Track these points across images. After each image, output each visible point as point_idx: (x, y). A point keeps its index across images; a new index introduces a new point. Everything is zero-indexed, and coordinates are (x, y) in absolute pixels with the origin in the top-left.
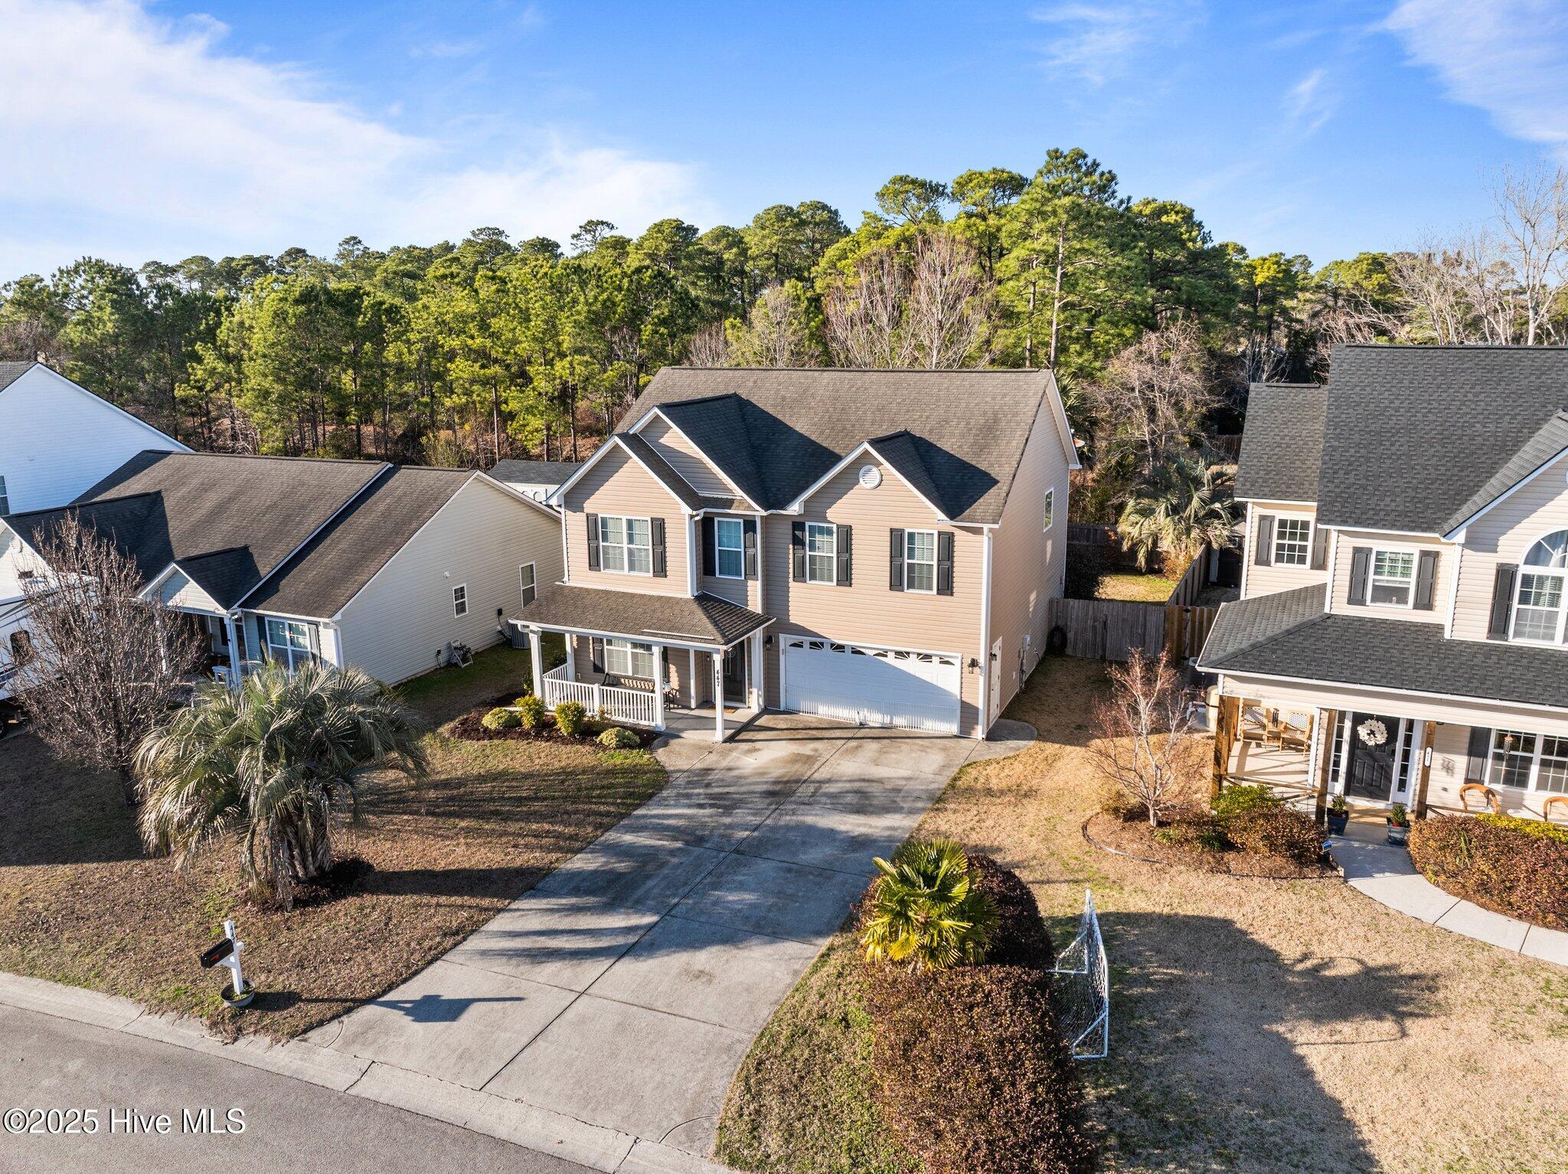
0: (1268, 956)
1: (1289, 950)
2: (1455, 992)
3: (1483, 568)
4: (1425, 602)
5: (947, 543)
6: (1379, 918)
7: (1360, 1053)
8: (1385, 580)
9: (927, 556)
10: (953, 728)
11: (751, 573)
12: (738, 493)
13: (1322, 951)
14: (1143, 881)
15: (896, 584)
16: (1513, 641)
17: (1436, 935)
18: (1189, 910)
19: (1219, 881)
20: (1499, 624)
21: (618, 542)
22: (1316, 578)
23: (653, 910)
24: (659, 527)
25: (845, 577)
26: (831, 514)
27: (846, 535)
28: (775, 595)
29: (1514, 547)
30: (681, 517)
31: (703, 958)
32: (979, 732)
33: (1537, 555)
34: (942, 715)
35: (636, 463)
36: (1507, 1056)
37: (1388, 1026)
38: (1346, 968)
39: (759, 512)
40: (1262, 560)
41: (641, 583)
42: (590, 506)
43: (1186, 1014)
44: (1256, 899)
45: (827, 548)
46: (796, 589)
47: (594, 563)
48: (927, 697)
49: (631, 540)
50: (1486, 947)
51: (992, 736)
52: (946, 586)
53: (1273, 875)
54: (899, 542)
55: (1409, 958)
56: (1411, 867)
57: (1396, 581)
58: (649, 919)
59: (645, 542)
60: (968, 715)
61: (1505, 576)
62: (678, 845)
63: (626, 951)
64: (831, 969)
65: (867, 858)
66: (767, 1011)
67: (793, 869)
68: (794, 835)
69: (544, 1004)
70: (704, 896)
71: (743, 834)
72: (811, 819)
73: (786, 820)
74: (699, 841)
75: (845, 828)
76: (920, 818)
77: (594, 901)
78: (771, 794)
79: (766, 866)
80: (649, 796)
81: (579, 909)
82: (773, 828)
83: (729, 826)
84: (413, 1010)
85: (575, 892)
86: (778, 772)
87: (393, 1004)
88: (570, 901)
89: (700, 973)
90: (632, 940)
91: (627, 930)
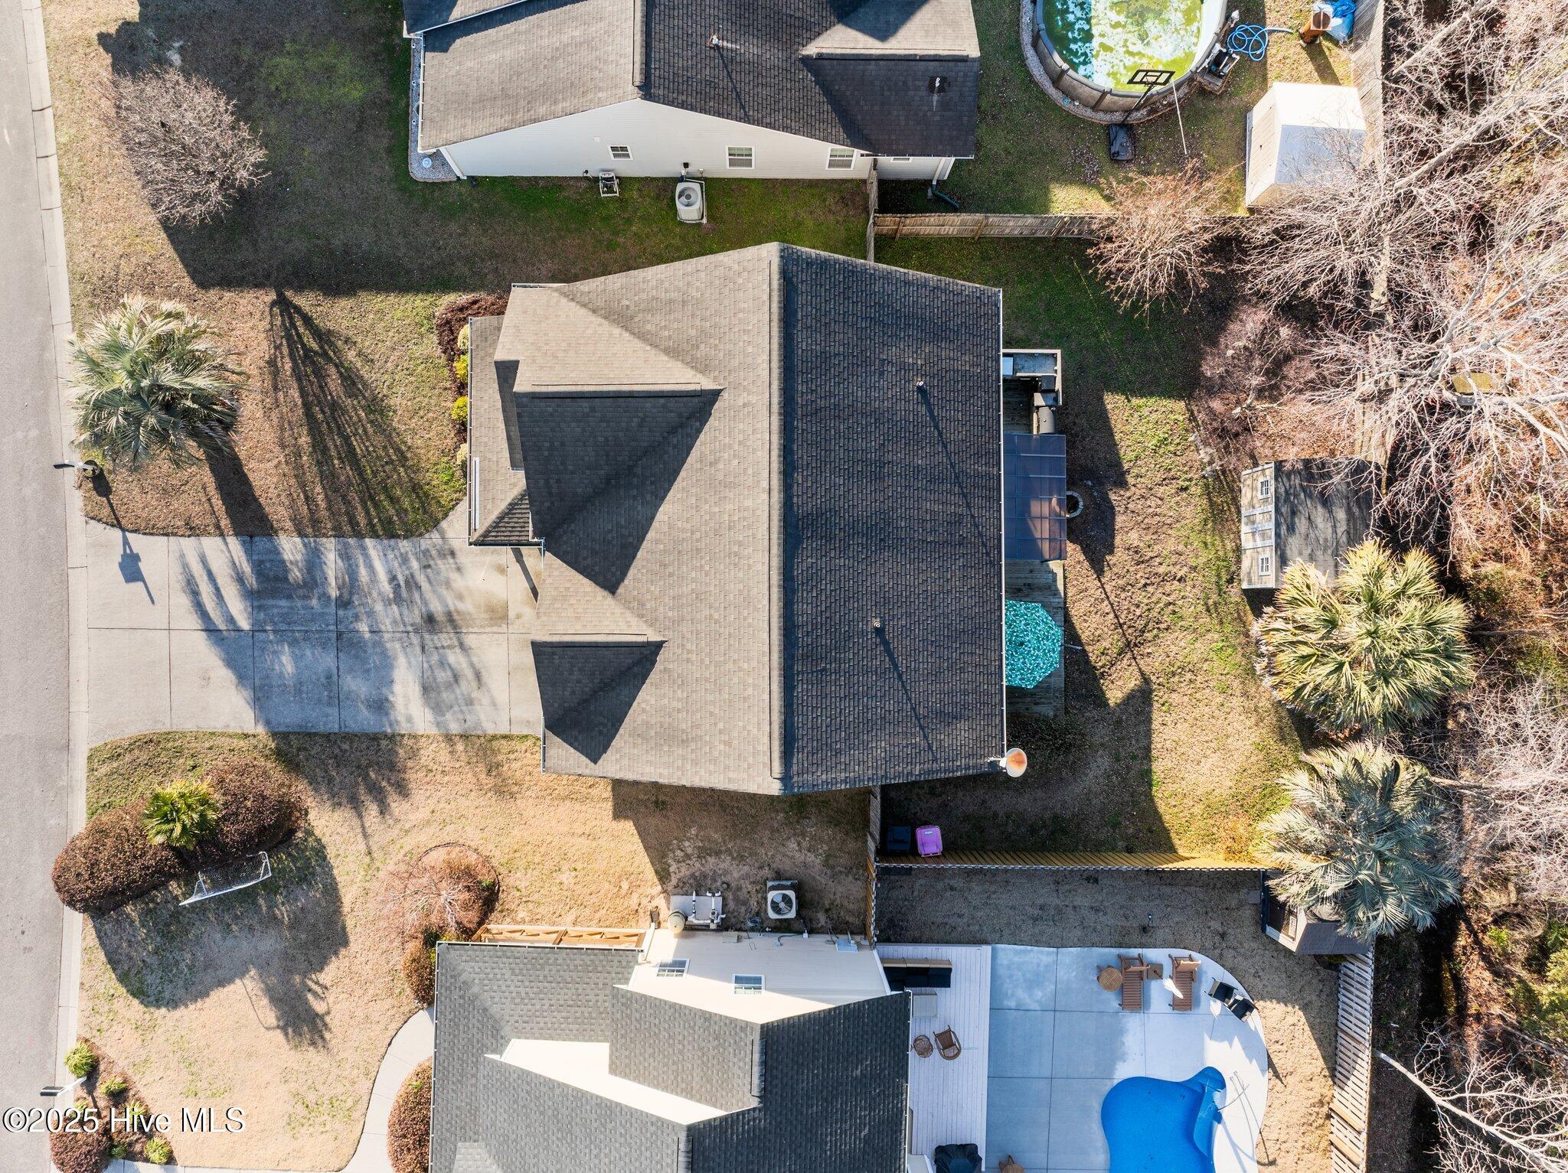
2: (315, 1056)
13: (330, 994)
19: (392, 939)
23: (254, 622)
36: (266, 1072)
38: (316, 1004)
44: (374, 956)
55: (337, 1035)
58: (244, 624)
62: (334, 593)
63: (210, 630)
64: (238, 743)
65: (363, 719)
66: (189, 726)
67: (330, 681)
68: (375, 660)
69: (156, 616)
70: (281, 642)
71: (363, 627)
72: (401, 662)
73: (394, 647)
74: (344, 603)
75: (397, 688)
76: (433, 731)
77: (252, 581)
78: (430, 619)
79: (328, 660)
80: (393, 536)
81: (240, 579)
82: (378, 644)
83: (371, 614)
84: (125, 556)
85: (258, 567)
86: (467, 606)
87: (126, 542)
88: (247, 568)
89: (207, 679)
90: (222, 627)
91: (231, 620)
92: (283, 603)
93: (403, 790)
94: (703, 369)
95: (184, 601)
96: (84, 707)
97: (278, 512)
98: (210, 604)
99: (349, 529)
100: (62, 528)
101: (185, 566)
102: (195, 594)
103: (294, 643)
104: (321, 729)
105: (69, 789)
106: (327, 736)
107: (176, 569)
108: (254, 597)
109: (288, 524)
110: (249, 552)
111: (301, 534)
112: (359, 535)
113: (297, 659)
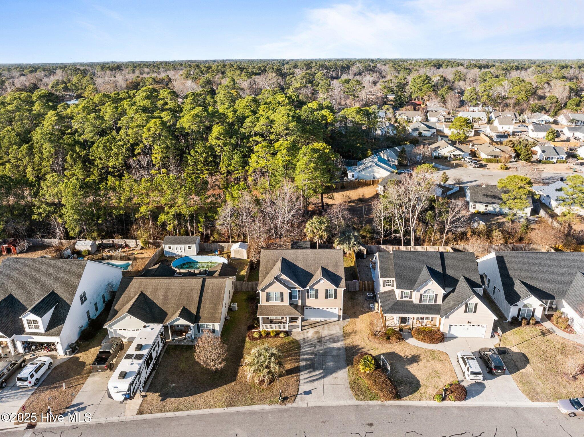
0: (401, 357)
1: (403, 355)
2: (422, 357)
3: (419, 294)
4: (411, 298)
5: (336, 291)
6: (411, 347)
7: (414, 368)
8: (405, 295)
9: (332, 293)
10: (337, 319)
11: (299, 298)
12: (297, 286)
13: (407, 354)
14: (381, 347)
15: (327, 297)
16: (422, 303)
17: (418, 348)
18: (389, 351)
19: (390, 345)
20: (420, 301)
21: (273, 296)
22: (392, 288)
23: (321, 369)
24: (282, 294)
25: (317, 297)
26: (314, 287)
27: (317, 291)
28: (303, 302)
29: (422, 291)
30: (287, 292)
31: (334, 375)
32: (341, 319)
33: (425, 292)
34: (335, 317)
35: (277, 283)
36: (429, 364)
37: (416, 364)
38: (410, 356)
39: (301, 289)
40: (384, 286)
41: (279, 303)
42: (266, 291)
43: (395, 368)
44: (396, 347)
45: (313, 293)
46: (307, 300)
47: (267, 300)
48: (332, 315)
49: (276, 296)
50: (423, 349)
51: (343, 319)
52: (336, 297)
53: (396, 342)
54: (327, 291)
55: (416, 353)
56: (412, 337)
57: (407, 295)
58: (321, 371)
59: (279, 296)
60: (339, 317)
61: (421, 295)
62: (313, 356)
63: (323, 377)
64: (351, 372)
65: (342, 352)
66: (348, 381)
67: (333, 357)
68: (329, 350)
69: (320, 388)
70: (325, 365)
71: (321, 352)
72: (328, 346)
73: (325, 347)
74: (316, 355)
75: (335, 346)
76: (344, 341)
77: (311, 370)
78: (318, 342)
79: (329, 357)
80: (300, 347)
81: (310, 372)
82: (325, 349)
83: (318, 350)
84: (304, 394)
85: (306, 369)
86: (316, 336)
87: (301, 394)
88: (307, 371)
89: (335, 378)
90: (322, 375)
91: (320, 374)
92: (316, 365)
93: (358, 346)
94: (278, 260)
95: (316, 382)
96: (346, 402)
97: (294, 365)
98: (317, 377)
99: (299, 354)
100: (296, 409)
101: (307, 382)
102: (314, 380)
103: (325, 363)
104: (345, 358)
105: (368, 405)
106: (347, 357)
107: (308, 384)
108: (314, 370)
109: (297, 364)
110: (303, 371)
111: (299, 362)
112: (300, 352)
113: (329, 362)
